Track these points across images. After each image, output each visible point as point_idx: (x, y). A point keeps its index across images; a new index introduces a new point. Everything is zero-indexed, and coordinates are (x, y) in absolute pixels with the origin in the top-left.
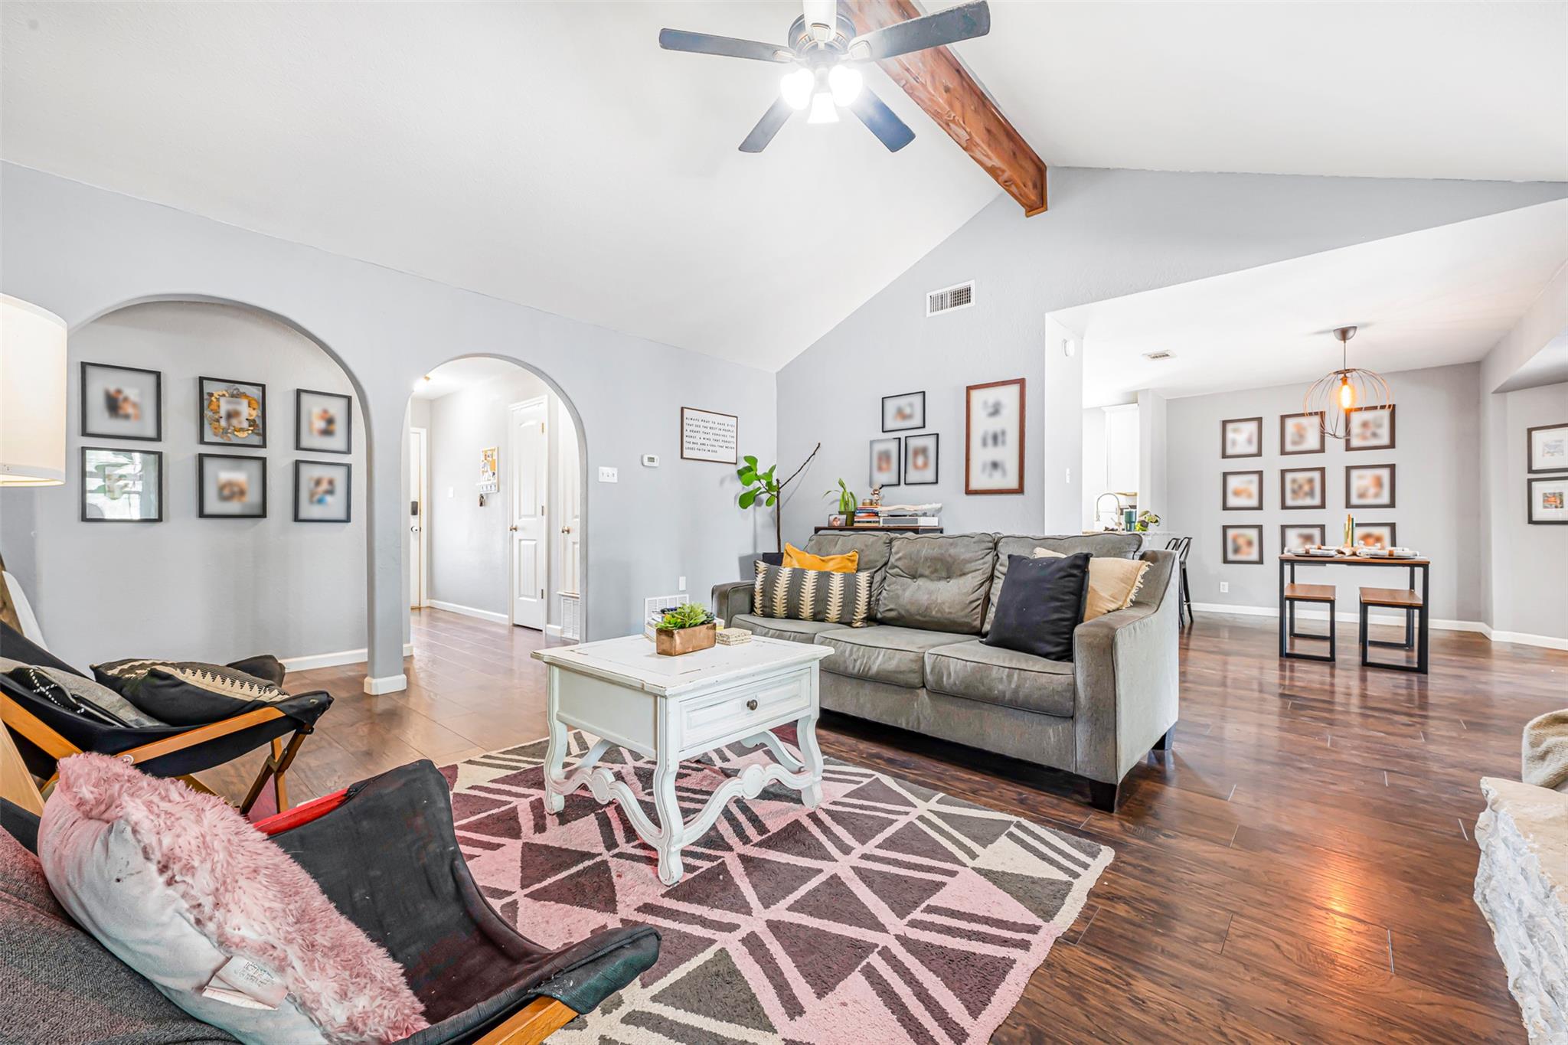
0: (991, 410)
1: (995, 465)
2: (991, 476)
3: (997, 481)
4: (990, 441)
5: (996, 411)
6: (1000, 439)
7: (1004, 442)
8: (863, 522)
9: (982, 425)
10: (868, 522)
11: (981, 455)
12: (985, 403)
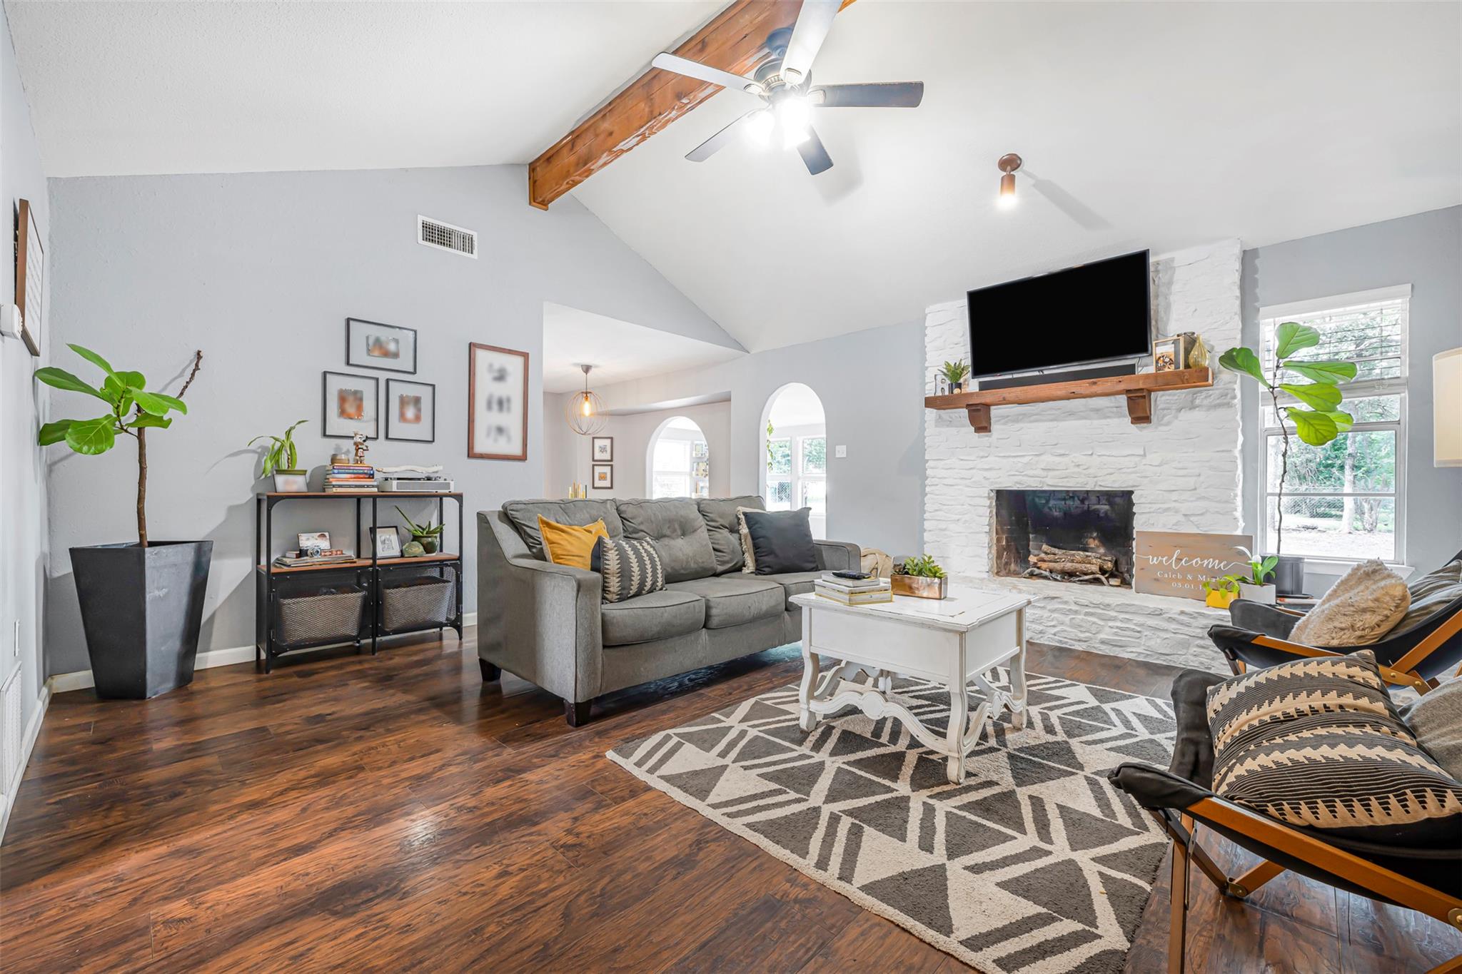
0: (496, 374)
1: (500, 430)
2: (496, 440)
3: (502, 447)
4: (495, 406)
5: (501, 377)
6: (505, 405)
7: (509, 409)
8: (350, 486)
9: (486, 387)
10: (357, 486)
11: (483, 419)
12: (491, 366)
